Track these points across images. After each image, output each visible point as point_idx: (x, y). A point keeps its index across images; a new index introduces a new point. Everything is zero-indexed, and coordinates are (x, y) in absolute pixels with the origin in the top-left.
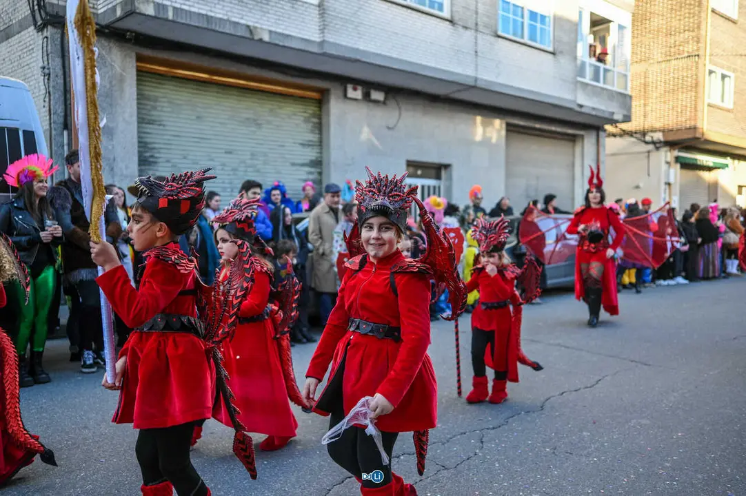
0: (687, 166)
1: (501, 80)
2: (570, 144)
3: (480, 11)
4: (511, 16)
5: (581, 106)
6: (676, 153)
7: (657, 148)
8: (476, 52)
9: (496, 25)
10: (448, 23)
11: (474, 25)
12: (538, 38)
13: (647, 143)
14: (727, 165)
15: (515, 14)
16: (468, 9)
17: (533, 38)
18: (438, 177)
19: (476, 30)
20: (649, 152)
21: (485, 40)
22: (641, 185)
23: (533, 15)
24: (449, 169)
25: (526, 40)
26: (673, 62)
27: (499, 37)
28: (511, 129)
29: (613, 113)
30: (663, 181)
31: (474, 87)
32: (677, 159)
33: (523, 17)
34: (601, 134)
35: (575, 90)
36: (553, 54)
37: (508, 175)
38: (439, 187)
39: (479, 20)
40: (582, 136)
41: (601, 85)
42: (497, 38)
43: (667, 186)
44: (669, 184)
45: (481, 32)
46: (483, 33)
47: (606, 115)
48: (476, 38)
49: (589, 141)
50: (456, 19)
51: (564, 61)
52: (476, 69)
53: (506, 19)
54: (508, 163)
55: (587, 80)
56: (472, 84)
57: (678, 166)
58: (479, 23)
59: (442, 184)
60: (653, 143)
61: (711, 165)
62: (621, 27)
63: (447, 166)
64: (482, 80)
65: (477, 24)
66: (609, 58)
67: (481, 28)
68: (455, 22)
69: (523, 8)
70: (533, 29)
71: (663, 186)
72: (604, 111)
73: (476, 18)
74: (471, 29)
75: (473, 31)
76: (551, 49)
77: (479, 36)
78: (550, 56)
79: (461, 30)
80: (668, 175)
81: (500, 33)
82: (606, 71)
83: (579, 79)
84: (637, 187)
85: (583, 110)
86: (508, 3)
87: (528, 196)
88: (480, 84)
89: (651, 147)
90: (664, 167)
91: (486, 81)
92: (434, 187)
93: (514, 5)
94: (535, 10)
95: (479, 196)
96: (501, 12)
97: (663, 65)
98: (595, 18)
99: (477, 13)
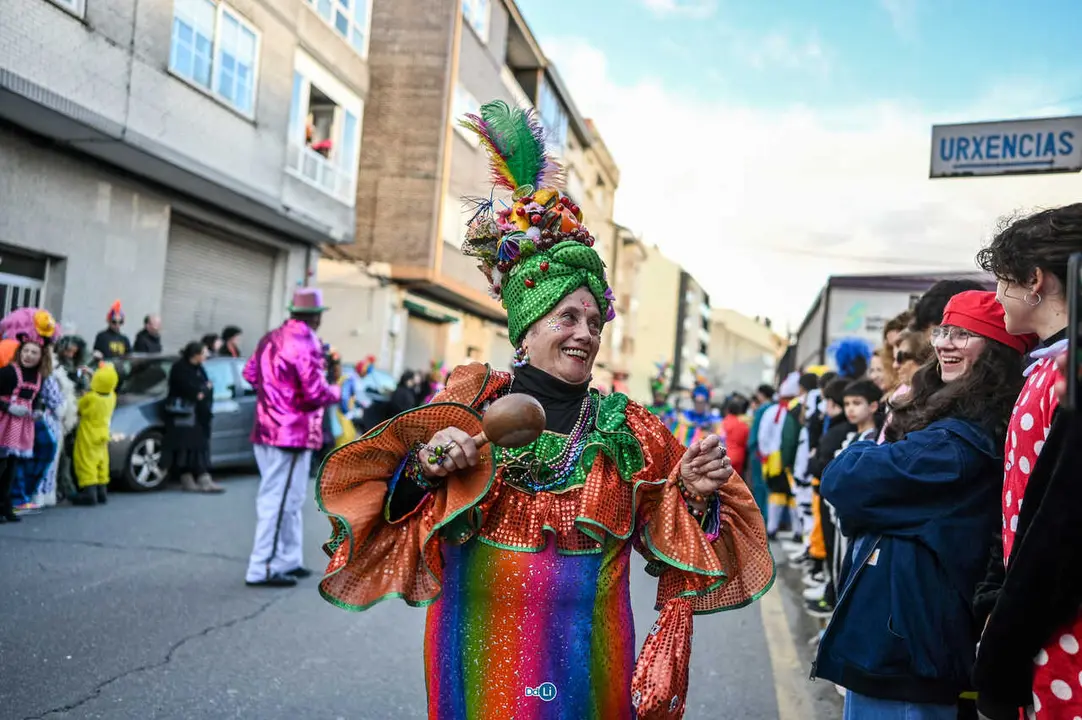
0: (415, 313)
1: (166, 141)
2: (268, 260)
3: (138, 24)
4: (194, 51)
5: (287, 209)
6: (405, 295)
7: (383, 285)
8: (128, 87)
9: (167, 55)
10: (77, 24)
11: (127, 42)
12: (234, 96)
13: (371, 276)
14: (456, 320)
15: (199, 47)
16: (118, 15)
17: (224, 91)
18: (38, 275)
19: (132, 52)
20: (372, 289)
21: (144, 74)
22: (360, 331)
23: (228, 60)
24: (60, 266)
25: (214, 92)
26: (408, 180)
27: (170, 75)
28: (177, 219)
29: (329, 228)
30: (386, 328)
31: (119, 141)
32: (406, 304)
33: (212, 56)
34: (314, 253)
35: (281, 183)
36: (254, 124)
37: (167, 289)
38: (38, 293)
39: (136, 39)
40: (286, 253)
41: (317, 184)
42: (165, 77)
43: (390, 338)
44: (392, 335)
45: (138, 57)
46: (143, 61)
47: (322, 229)
48: (129, 64)
49: (296, 259)
50: (95, 21)
51: (269, 139)
52: (127, 112)
53: (184, 53)
54: (169, 272)
55: (298, 174)
56: (117, 134)
57: (405, 313)
58: (136, 43)
59: (45, 288)
60: (379, 277)
61: (440, 316)
62: (349, 116)
63: (57, 260)
64: (135, 133)
65: (132, 43)
66: (332, 154)
67: (139, 51)
68: (92, 25)
69: (212, 45)
70: (226, 80)
71: (385, 337)
72: (318, 223)
73: (133, 34)
74: (122, 47)
75: (125, 52)
76: (251, 116)
77: (136, 64)
78: (249, 128)
79: (101, 40)
80: (392, 323)
81: (172, 69)
82: (326, 169)
83: (289, 170)
84: (354, 334)
85: (291, 215)
86: (190, 29)
87: (197, 327)
88: (129, 138)
89: (375, 282)
90: (388, 312)
91: (141, 136)
92: (27, 292)
93: (199, 36)
94: (229, 52)
95: (117, 317)
96: (175, 37)
97: (397, 180)
98: (316, 94)
99: (134, 25)
